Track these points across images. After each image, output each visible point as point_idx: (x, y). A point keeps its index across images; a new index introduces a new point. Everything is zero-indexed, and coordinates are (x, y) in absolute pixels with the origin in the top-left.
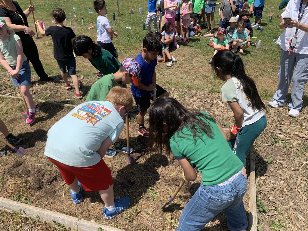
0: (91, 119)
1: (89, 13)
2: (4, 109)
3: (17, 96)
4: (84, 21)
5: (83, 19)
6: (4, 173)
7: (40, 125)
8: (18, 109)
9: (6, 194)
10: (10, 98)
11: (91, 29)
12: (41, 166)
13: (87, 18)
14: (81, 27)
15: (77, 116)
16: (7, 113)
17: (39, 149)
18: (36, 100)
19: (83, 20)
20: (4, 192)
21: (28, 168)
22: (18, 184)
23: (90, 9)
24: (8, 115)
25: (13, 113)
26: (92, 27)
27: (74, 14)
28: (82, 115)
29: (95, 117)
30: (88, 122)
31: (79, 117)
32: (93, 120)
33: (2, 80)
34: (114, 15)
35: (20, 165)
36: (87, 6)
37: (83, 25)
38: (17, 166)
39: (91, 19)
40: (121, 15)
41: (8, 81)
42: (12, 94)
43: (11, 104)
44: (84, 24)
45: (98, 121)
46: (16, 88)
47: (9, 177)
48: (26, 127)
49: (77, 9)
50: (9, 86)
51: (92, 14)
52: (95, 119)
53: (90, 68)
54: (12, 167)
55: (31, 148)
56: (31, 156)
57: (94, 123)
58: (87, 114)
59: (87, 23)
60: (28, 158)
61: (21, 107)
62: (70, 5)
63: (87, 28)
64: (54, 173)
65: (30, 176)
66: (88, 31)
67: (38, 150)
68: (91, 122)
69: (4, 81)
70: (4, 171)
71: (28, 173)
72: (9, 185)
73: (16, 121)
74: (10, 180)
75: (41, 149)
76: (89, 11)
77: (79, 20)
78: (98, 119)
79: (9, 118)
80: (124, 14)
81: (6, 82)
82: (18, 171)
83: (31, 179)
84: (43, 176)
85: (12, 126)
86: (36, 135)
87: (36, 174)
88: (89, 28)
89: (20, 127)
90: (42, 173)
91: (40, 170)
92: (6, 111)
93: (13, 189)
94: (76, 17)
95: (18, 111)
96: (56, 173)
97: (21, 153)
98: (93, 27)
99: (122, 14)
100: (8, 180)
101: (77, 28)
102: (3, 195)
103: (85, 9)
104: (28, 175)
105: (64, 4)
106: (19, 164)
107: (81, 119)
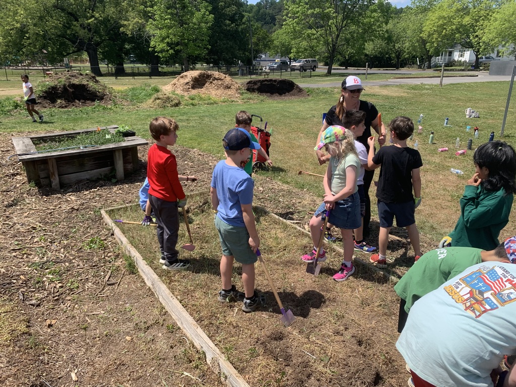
0: (474, 304)
1: (445, 125)
2: (283, 242)
3: (304, 228)
4: (433, 137)
5: (433, 133)
6: (257, 342)
7: (325, 286)
8: (300, 248)
9: (250, 376)
10: (296, 229)
11: (442, 151)
12: (310, 357)
13: (439, 132)
14: (426, 145)
15: (453, 293)
16: (285, 250)
17: (313, 326)
18: (329, 244)
19: (431, 135)
20: (249, 373)
21: (289, 350)
22: (270, 369)
23: (447, 119)
24: (285, 252)
25: (293, 251)
26: (445, 149)
27: (418, 123)
28: (462, 293)
29: (484, 302)
30: (467, 308)
31: (456, 297)
32: (476, 306)
33: (292, 199)
34: (491, 135)
35: (281, 339)
36: (443, 114)
37: (429, 142)
38: (275, 339)
39: (445, 135)
40: (506, 136)
41: (299, 202)
42: (298, 223)
43: (294, 238)
44: (432, 141)
45: (486, 311)
46: (306, 217)
47: (261, 351)
48: (304, 281)
49: (426, 116)
50: (297, 211)
51: (450, 128)
52: (482, 305)
53: (427, 216)
54: (268, 337)
55: (302, 318)
56: (300, 332)
57: (478, 314)
58: (471, 292)
59: (437, 140)
60: (294, 333)
61: (306, 247)
62: (415, 110)
63: (435, 150)
64: (327, 380)
65: (289, 365)
66: (437, 154)
67: (311, 326)
68: (473, 311)
69: (294, 201)
70: (258, 339)
71: (288, 358)
72: (259, 365)
73: (293, 266)
74: (261, 358)
75: (317, 327)
76: (445, 123)
77: (424, 134)
78: (488, 307)
79: (286, 257)
80: (512, 137)
81: (296, 204)
82: (275, 348)
83: (289, 370)
84: (309, 376)
85: (286, 271)
86: (315, 300)
87: (298, 367)
88: (440, 149)
89: (296, 277)
90: (309, 370)
91: (306, 365)
92: (284, 245)
93: (260, 375)
94: (422, 129)
95: (299, 251)
96: (330, 382)
97: (287, 319)
98: (447, 149)
99: (508, 136)
100: (258, 355)
101: (419, 146)
102: (247, 377)
103: (439, 118)
104: (288, 362)
105: (405, 107)
106: (279, 337)
107: (457, 300)
